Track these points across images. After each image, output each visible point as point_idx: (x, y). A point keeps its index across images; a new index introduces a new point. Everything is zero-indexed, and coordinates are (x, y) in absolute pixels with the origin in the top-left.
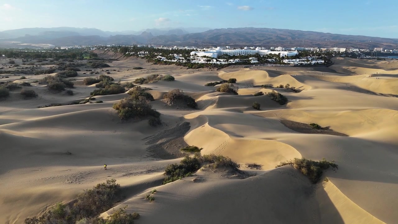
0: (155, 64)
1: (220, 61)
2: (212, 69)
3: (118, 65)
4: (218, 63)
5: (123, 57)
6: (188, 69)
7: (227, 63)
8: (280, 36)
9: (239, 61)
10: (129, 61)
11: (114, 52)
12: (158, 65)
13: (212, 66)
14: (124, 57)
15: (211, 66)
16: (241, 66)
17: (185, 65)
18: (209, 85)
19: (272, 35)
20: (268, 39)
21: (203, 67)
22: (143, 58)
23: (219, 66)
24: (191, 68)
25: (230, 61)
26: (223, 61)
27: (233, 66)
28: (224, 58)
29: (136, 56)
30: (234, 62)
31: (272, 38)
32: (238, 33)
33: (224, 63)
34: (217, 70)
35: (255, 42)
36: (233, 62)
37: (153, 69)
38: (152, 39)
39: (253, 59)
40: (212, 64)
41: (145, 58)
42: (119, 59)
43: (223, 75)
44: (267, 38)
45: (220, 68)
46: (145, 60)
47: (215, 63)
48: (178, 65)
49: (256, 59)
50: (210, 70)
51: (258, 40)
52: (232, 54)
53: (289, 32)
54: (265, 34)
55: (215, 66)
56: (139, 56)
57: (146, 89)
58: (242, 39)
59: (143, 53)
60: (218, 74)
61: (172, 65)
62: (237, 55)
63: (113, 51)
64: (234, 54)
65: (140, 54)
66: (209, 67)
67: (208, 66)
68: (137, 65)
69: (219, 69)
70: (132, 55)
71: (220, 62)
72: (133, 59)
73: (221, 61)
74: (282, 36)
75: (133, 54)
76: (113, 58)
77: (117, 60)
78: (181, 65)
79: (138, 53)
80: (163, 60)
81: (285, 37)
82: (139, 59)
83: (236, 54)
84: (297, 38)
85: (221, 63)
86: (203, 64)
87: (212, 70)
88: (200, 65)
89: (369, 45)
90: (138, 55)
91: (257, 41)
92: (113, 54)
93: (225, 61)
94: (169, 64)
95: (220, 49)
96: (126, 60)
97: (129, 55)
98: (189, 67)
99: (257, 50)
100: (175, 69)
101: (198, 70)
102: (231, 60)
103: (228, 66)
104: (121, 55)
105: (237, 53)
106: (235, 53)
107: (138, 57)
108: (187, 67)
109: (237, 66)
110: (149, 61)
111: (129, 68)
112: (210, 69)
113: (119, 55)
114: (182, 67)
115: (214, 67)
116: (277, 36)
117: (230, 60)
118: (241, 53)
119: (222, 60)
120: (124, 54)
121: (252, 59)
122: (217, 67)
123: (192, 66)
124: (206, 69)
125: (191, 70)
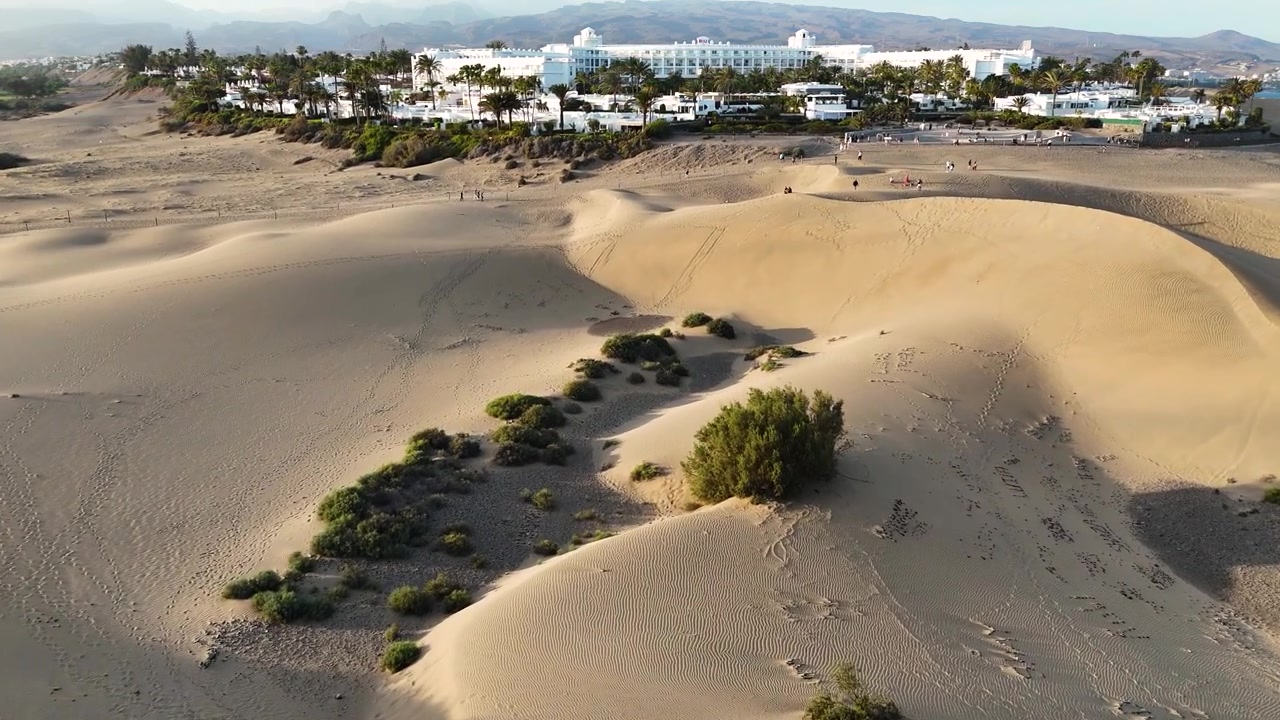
1: (588, 108)
2: (529, 170)
4: (578, 119)
6: (349, 164)
7: (639, 122)
9: (718, 105)
13: (526, 143)
14: (123, 92)
15: (517, 142)
16: (757, 143)
17: (338, 134)
21: (459, 154)
23: (581, 146)
24: (375, 158)
25: (663, 109)
26: (612, 109)
27: (689, 144)
28: (614, 87)
29: (165, 85)
30: (690, 116)
33: (615, 121)
34: (569, 177)
36: (685, 110)
39: (818, 91)
40: (525, 129)
43: (613, 241)
45: (587, 164)
47: (550, 125)
49: (833, 91)
50: (511, 180)
52: (662, 65)
55: (554, 141)
60: (567, 220)
61: (263, 141)
62: (691, 72)
64: (674, 69)
65: (188, 77)
66: (508, 151)
67: (498, 148)
69: (577, 166)
71: (591, 115)
73: (598, 109)
75: (154, 76)
78: (309, 139)
83: (686, 66)
85: (594, 124)
86: (463, 128)
87: (523, 182)
88: (443, 137)
93: (627, 109)
95: (590, 41)
97: (138, 84)
98: (362, 148)
99: (800, 48)
101: (418, 177)
102: (672, 101)
103: (650, 147)
105: (691, 63)
106: (680, 62)
107: (170, 92)
108: (351, 153)
109: (717, 142)
112: (513, 166)
114: (313, 148)
115: (545, 151)
117: (658, 103)
118: (714, 61)
119: (604, 101)
120: (128, 79)
121: (810, 91)
122: (566, 155)
123: (384, 143)
124: (481, 170)
125: (366, 172)
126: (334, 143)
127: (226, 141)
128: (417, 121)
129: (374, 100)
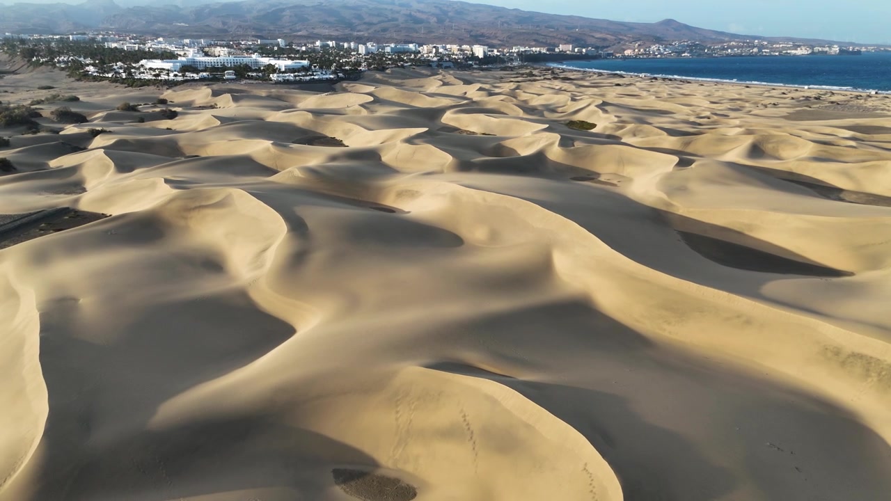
0: (78, 80)
3: (14, 83)
5: (26, 66)
6: (126, 87)
8: (415, 14)
9: (208, 75)
10: (36, 76)
11: (7, 55)
12: (82, 83)
13: (161, 83)
14: (28, 67)
15: (159, 83)
17: (123, 81)
18: (173, 115)
19: (398, 12)
20: (389, 21)
21: (148, 85)
22: (63, 69)
24: (132, 86)
25: (193, 76)
27: (190, 83)
29: (52, 65)
31: (397, 20)
32: (325, 6)
35: (359, 28)
37: (69, 89)
38: (114, 16)
39: (229, 73)
40: (160, 80)
41: (67, 70)
42: (18, 72)
44: (386, 19)
45: (172, 86)
46: (64, 73)
47: (166, 80)
48: (113, 82)
49: (232, 73)
51: (365, 23)
52: (213, 63)
53: (435, 7)
54: (386, 9)
55: (165, 83)
56: (57, 65)
57: (36, 109)
58: (332, 19)
59: (65, 59)
61: (105, 83)
63: (6, 53)
65: (59, 62)
67: (155, 84)
68: (45, 83)
70: (42, 64)
72: (44, 73)
74: (419, 15)
75: (46, 61)
76: (8, 68)
77: (14, 73)
79: (56, 60)
80: (92, 74)
81: (423, 17)
82: (56, 71)
84: (448, 20)
85: (174, 80)
86: (149, 80)
88: (145, 82)
89: (569, 38)
90: (54, 65)
91: (364, 26)
92: (7, 60)
94: (101, 80)
96: (32, 74)
97: (38, 64)
98: (129, 84)
100: (107, 88)
101: (140, 89)
103: (183, 84)
104: (23, 64)
105: (221, 63)
107: (55, 67)
108: (126, 85)
109: (196, 83)
110: (70, 76)
111: (31, 87)
113: (19, 61)
114: (118, 84)
115: (164, 85)
116: (410, 15)
118: (227, 62)
120: (29, 61)
122: (167, 85)
123: (133, 83)
124: (152, 88)
125: (130, 88)
126: (122, 83)
127: (96, 83)
128: (140, 79)
129: (130, 74)
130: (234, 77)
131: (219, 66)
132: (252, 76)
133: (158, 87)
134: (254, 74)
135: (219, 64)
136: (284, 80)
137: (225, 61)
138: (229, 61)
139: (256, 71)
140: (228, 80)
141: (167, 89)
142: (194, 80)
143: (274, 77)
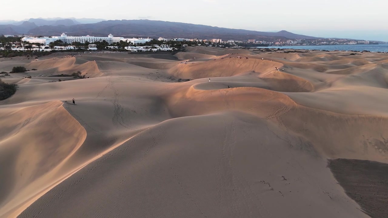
9: (74, 48)
32: (132, 25)
39: (91, 46)
49: (94, 46)
95: (64, 36)
99: (110, 38)
130: (96, 49)
131: (84, 43)
132: (110, 48)
133: (28, 56)
134: (112, 47)
135: (84, 41)
136: (138, 51)
137: (88, 39)
138: (91, 39)
139: (111, 45)
140: (90, 50)
141: (36, 58)
142: (62, 51)
143: (129, 48)
